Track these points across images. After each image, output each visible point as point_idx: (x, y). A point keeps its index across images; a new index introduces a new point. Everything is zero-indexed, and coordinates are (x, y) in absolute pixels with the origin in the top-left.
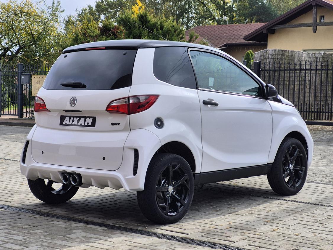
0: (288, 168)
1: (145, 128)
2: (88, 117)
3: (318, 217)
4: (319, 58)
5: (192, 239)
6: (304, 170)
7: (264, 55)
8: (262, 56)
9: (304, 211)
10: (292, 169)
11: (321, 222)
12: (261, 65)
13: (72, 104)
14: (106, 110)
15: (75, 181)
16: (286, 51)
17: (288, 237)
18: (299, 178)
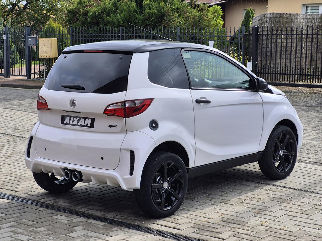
0: (278, 154)
1: (140, 131)
2: (87, 118)
3: (304, 206)
4: (317, 19)
5: (185, 236)
6: (293, 155)
7: (262, 19)
8: (260, 21)
9: (293, 200)
10: (282, 154)
11: (307, 213)
12: (260, 29)
13: (72, 106)
14: (104, 113)
15: (76, 177)
16: (284, 14)
17: (275, 232)
18: (289, 163)
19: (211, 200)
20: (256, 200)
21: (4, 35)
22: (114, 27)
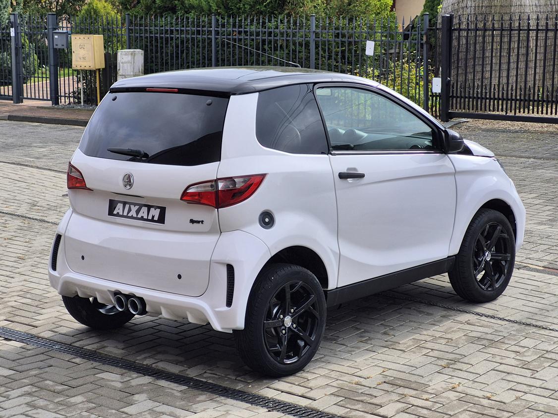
0: (483, 259)
1: (243, 230)
2: (152, 206)
3: (526, 354)
5: (321, 412)
6: (509, 259)
7: (459, 3)
8: (456, 5)
9: (506, 341)
10: (488, 259)
11: (531, 367)
12: (454, 20)
13: (126, 185)
14: (181, 199)
15: (135, 308)
17: (474, 402)
18: (501, 273)
19: (366, 342)
20: (444, 341)
21: (11, 29)
22: (202, 16)
